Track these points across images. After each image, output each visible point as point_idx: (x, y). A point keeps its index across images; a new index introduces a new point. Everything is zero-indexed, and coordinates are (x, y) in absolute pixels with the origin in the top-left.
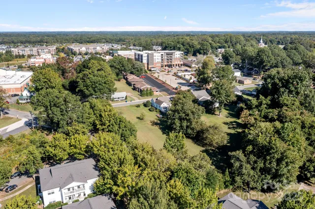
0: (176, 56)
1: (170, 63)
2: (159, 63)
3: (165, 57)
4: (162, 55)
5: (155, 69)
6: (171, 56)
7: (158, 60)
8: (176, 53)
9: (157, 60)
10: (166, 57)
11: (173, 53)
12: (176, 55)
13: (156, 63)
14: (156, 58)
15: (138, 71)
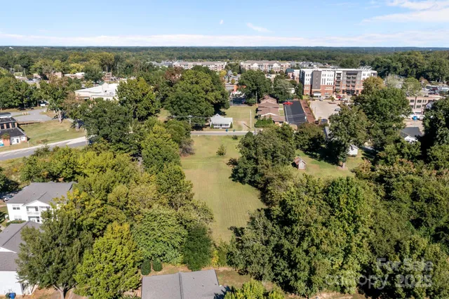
0: (362, 77)
1: (351, 88)
2: (330, 86)
3: (343, 78)
4: (340, 74)
5: (319, 95)
6: (354, 76)
7: (329, 82)
8: (363, 73)
9: (327, 82)
10: (345, 78)
11: (357, 72)
12: (364, 75)
13: (325, 86)
14: (326, 77)
15: (282, 93)
